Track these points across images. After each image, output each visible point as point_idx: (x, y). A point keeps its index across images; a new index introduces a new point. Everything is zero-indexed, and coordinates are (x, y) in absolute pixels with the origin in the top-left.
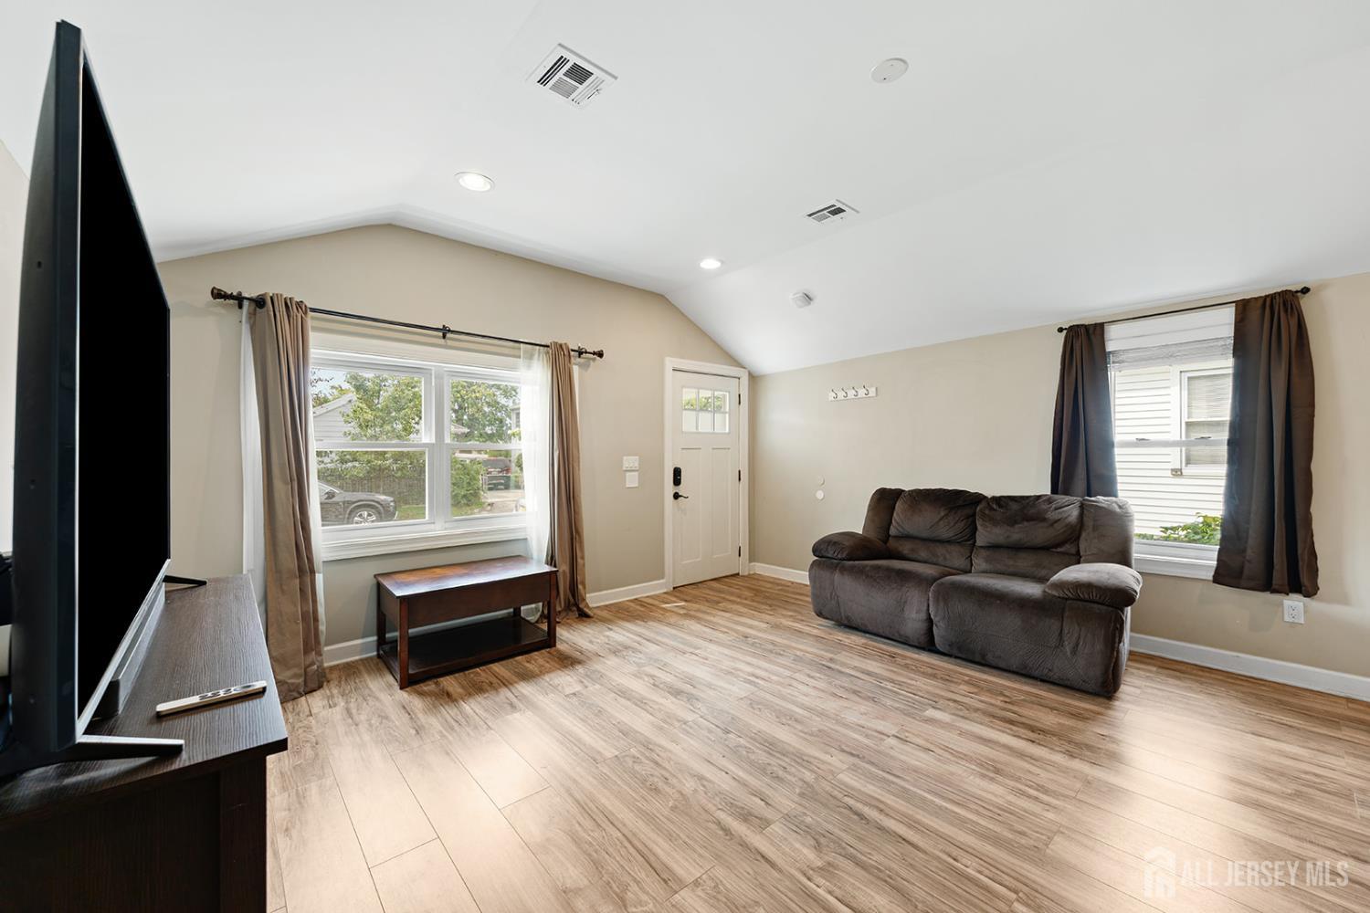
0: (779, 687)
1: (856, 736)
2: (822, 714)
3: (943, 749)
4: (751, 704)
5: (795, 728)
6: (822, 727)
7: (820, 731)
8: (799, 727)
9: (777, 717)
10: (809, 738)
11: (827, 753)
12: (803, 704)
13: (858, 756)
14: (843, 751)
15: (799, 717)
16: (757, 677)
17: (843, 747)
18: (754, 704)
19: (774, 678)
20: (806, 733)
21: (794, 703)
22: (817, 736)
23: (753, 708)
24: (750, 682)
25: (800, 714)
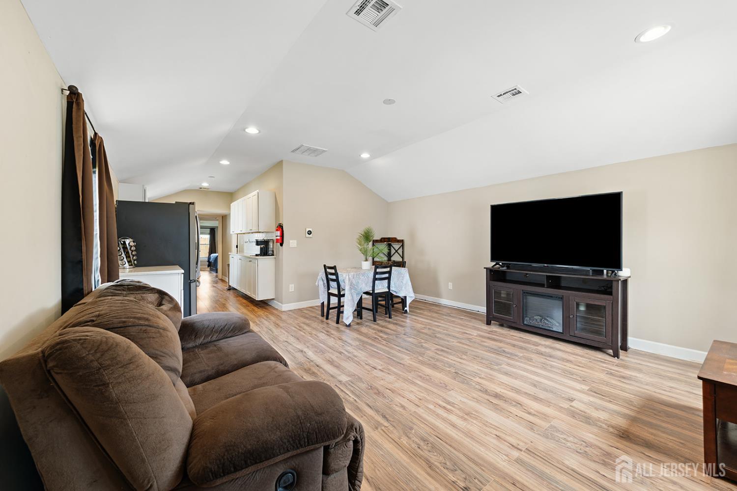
0: (429, 398)
1: (395, 370)
2: (406, 380)
3: (360, 364)
4: (446, 386)
5: (422, 374)
6: (409, 374)
7: (410, 372)
8: (420, 374)
9: (431, 379)
10: (417, 370)
11: (411, 364)
12: (415, 386)
13: (398, 363)
14: (403, 365)
15: (419, 379)
16: (444, 408)
17: (402, 366)
18: (445, 387)
19: (431, 407)
20: (418, 371)
21: (420, 386)
22: (412, 370)
23: (445, 384)
24: (449, 403)
25: (419, 380)
